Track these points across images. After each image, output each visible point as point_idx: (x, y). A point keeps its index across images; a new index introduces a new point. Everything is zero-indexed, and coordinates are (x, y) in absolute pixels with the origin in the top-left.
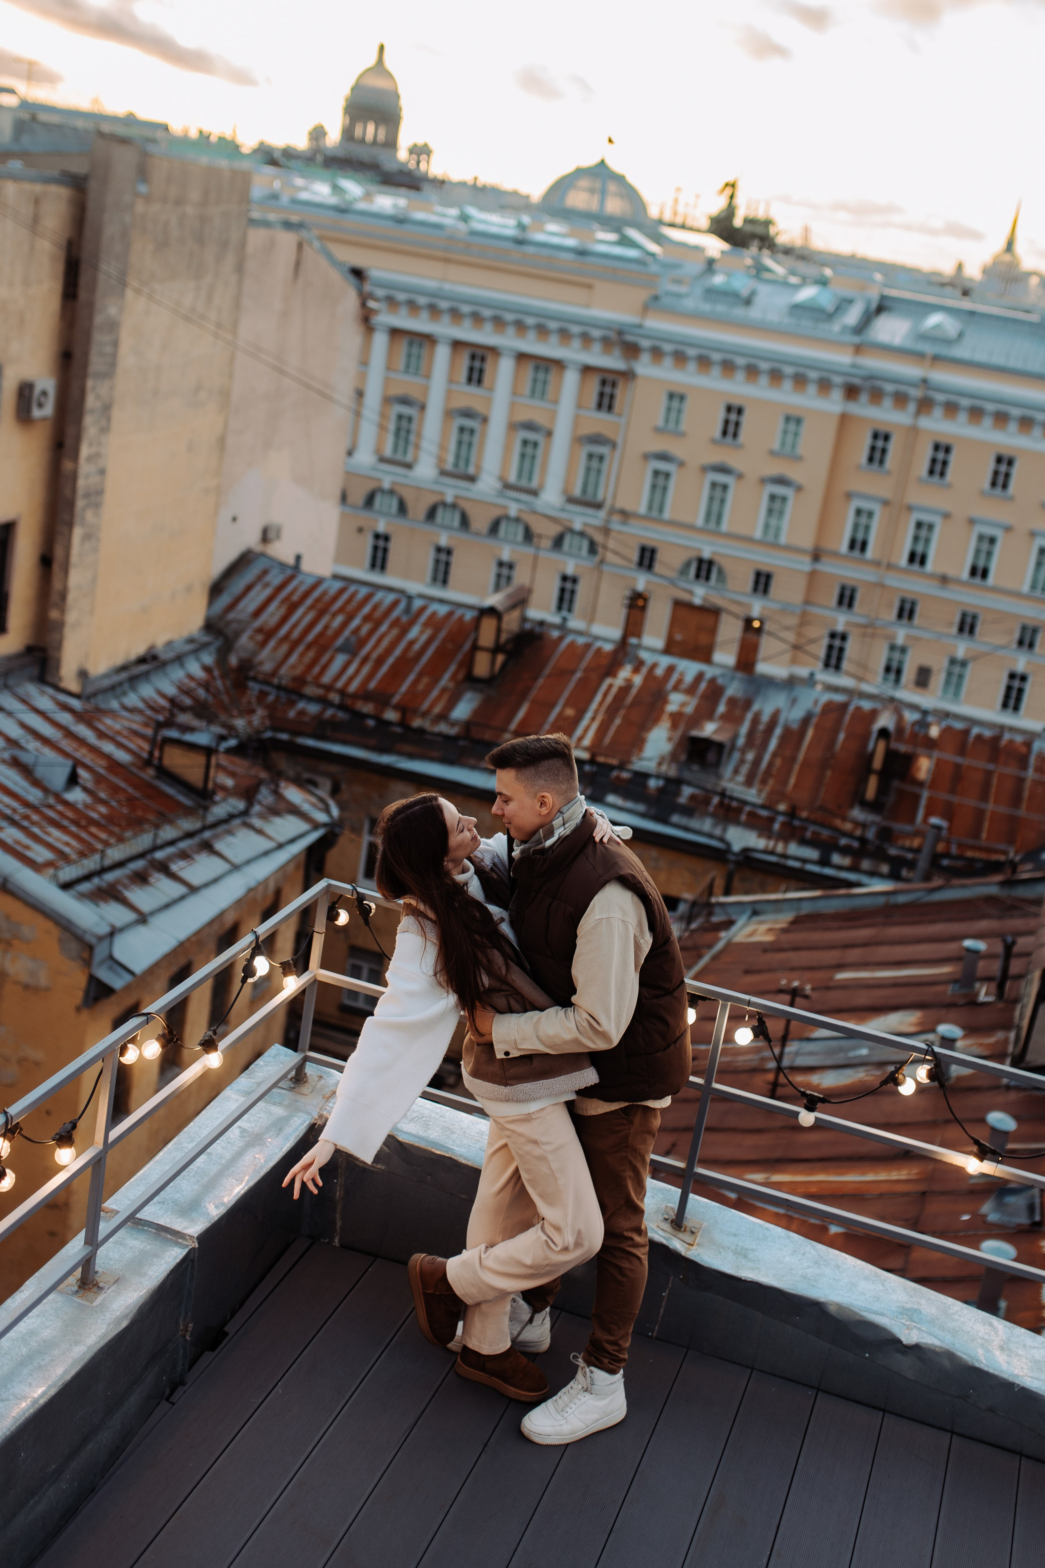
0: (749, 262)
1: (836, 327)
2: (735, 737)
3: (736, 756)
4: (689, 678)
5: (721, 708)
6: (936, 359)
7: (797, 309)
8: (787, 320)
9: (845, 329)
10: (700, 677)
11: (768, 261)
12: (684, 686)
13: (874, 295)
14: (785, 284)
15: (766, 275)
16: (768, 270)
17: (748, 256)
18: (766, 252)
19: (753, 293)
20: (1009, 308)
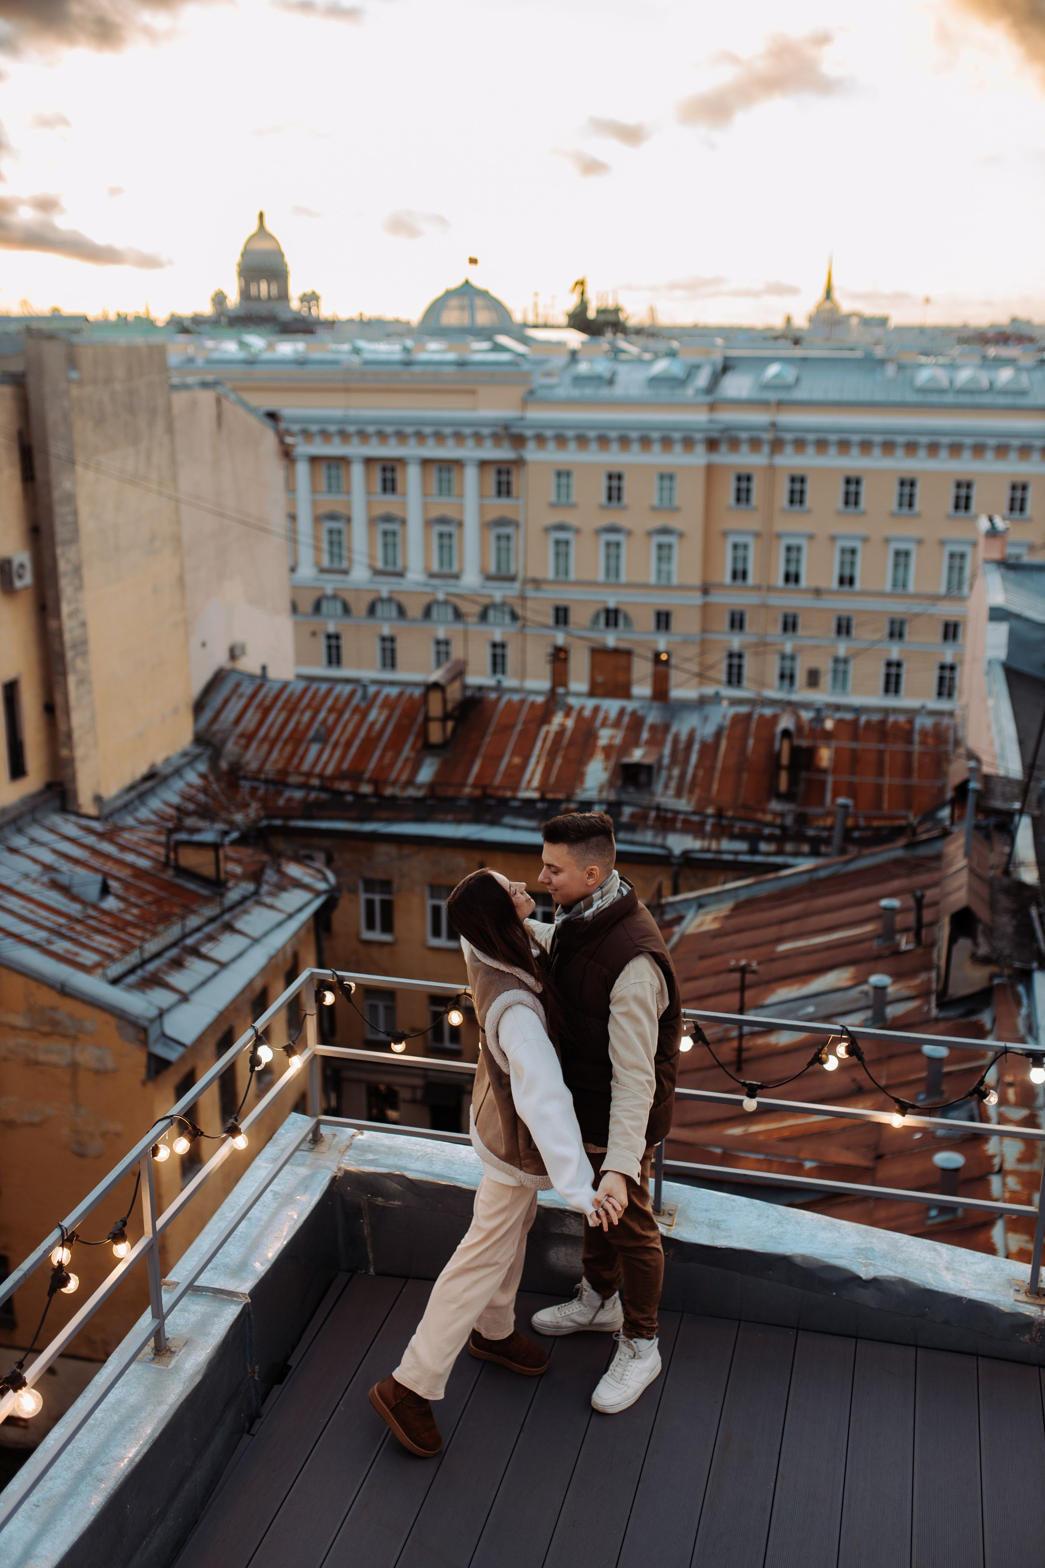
0: (605, 346)
1: (690, 391)
2: (661, 758)
3: (664, 774)
4: (613, 714)
5: (645, 735)
6: (781, 405)
7: (655, 381)
8: (647, 393)
9: (698, 392)
10: (622, 712)
11: (622, 344)
12: (610, 722)
13: (718, 358)
14: (639, 361)
15: (623, 356)
16: (623, 351)
17: (605, 342)
18: (620, 335)
19: (614, 374)
20: (836, 349)
